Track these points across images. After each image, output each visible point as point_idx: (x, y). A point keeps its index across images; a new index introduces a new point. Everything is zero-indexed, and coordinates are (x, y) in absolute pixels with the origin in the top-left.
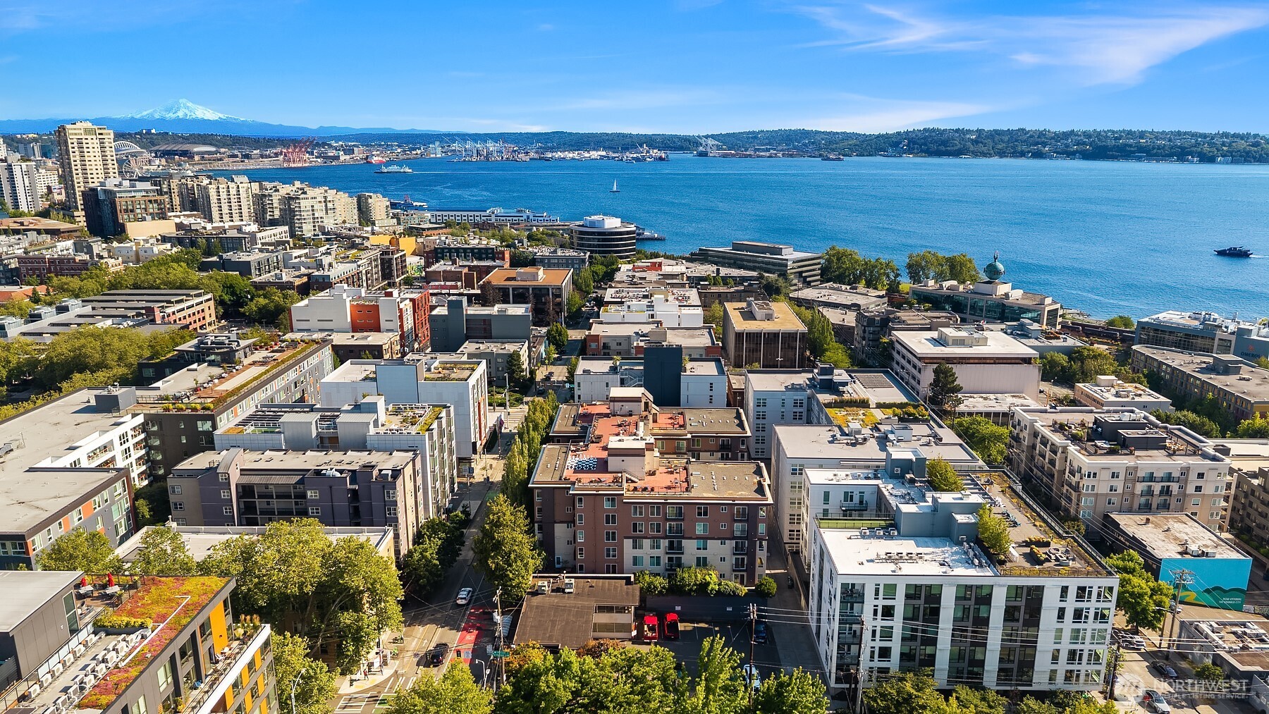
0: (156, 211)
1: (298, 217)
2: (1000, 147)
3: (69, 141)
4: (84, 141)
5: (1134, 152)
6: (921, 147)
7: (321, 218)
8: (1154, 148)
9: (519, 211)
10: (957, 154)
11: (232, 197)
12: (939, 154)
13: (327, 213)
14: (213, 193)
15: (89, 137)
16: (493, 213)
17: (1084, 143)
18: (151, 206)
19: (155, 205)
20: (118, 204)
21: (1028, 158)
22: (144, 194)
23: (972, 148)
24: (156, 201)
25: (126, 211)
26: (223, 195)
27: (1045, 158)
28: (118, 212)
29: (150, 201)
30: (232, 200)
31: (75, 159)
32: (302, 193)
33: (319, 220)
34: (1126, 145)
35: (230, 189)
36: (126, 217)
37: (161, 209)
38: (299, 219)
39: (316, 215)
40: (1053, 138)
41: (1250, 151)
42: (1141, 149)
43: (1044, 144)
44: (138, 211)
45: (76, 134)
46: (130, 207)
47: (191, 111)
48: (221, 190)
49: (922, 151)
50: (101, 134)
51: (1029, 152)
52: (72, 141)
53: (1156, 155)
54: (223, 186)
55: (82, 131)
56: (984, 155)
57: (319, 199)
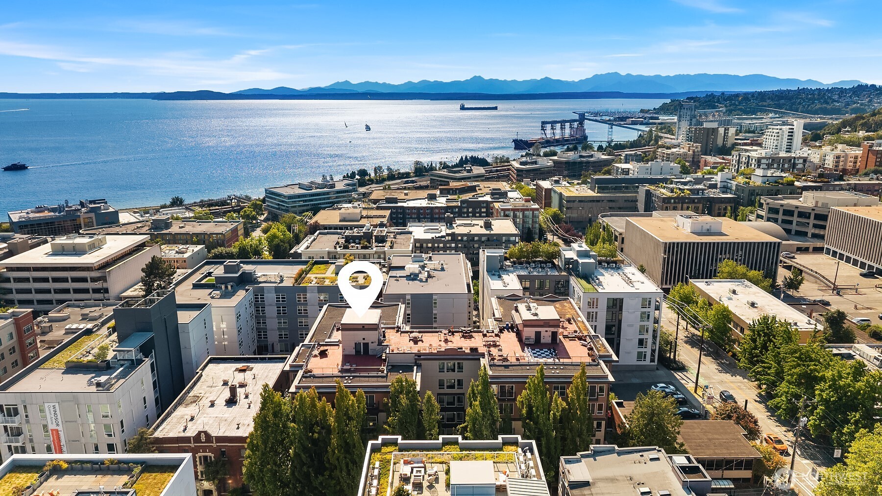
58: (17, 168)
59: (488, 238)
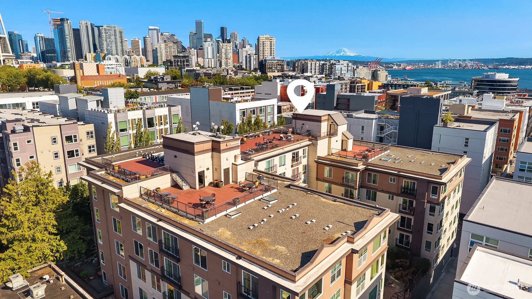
0: (280, 69)
1: (334, 73)
3: (260, 42)
4: (265, 42)
7: (345, 74)
9: (460, 83)
11: (317, 67)
13: (347, 72)
14: (309, 65)
15: (267, 41)
16: (445, 83)
18: (278, 66)
19: (280, 66)
20: (267, 65)
22: (277, 61)
24: (280, 65)
25: (269, 68)
26: (313, 67)
28: (266, 68)
29: (278, 64)
30: (317, 69)
31: (261, 49)
32: (338, 62)
33: (344, 75)
35: (317, 64)
36: (269, 70)
37: (282, 68)
38: (334, 74)
39: (342, 73)
44: (274, 68)
45: (262, 40)
46: (271, 67)
47: (345, 53)
48: (313, 64)
50: (271, 40)
52: (261, 42)
54: (314, 62)
55: (265, 38)
57: (345, 65)
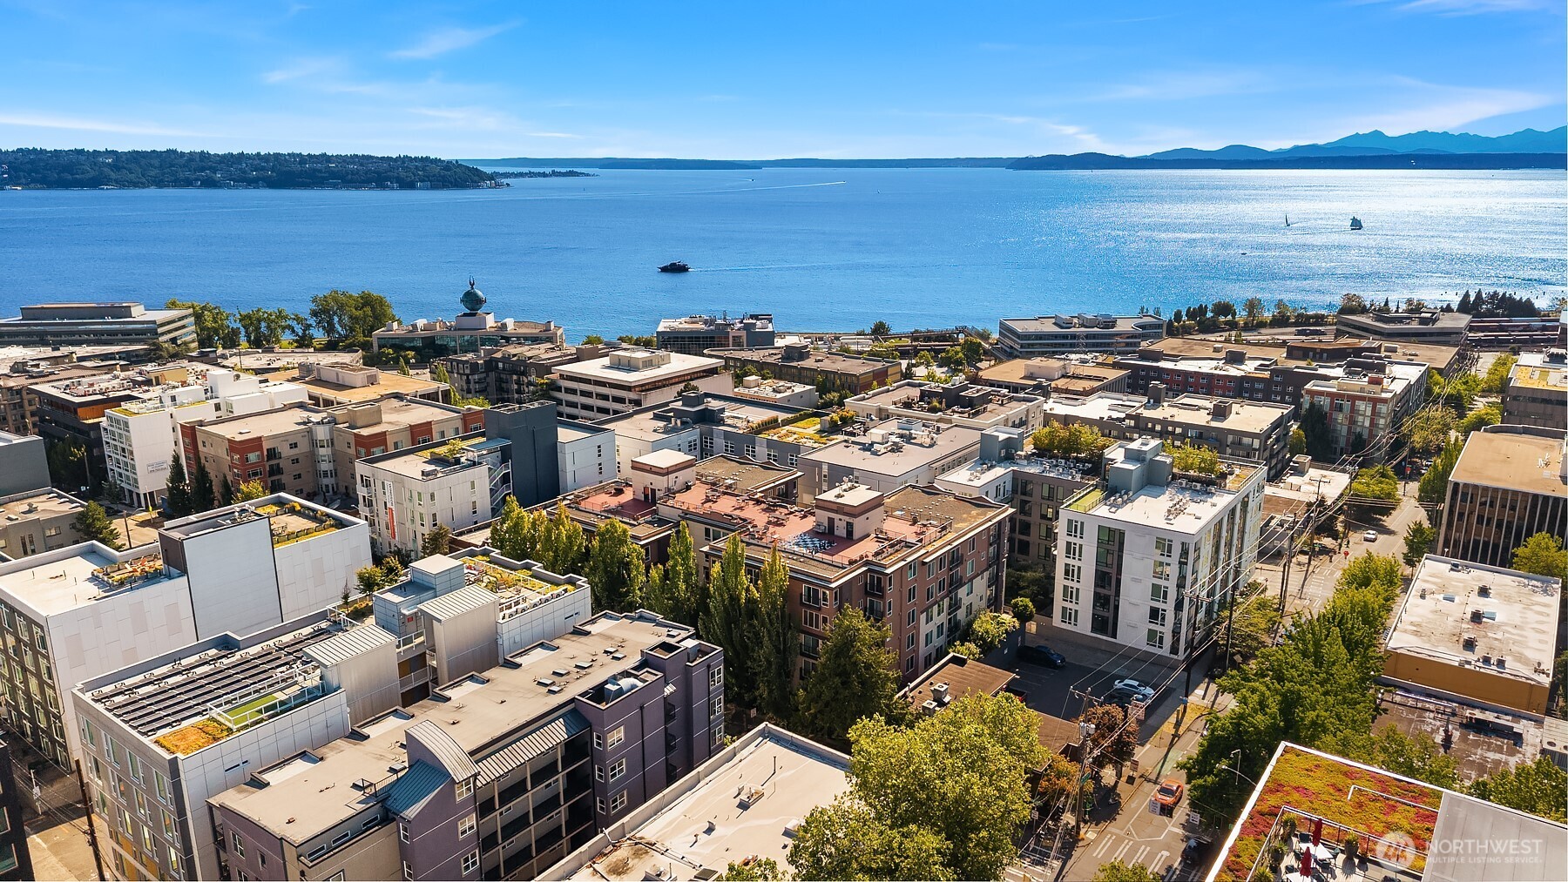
2: (152, 173)
5: (324, 178)
6: (30, 175)
8: (348, 174)
10: (94, 183)
12: (66, 185)
17: (263, 169)
21: (199, 187)
23: (113, 175)
27: (220, 187)
34: (315, 170)
40: (220, 162)
41: (444, 177)
42: (334, 175)
43: (215, 171)
49: (34, 181)
51: (197, 180)
53: (351, 181)
56: (135, 185)
58: (676, 269)
59: (1201, 433)
